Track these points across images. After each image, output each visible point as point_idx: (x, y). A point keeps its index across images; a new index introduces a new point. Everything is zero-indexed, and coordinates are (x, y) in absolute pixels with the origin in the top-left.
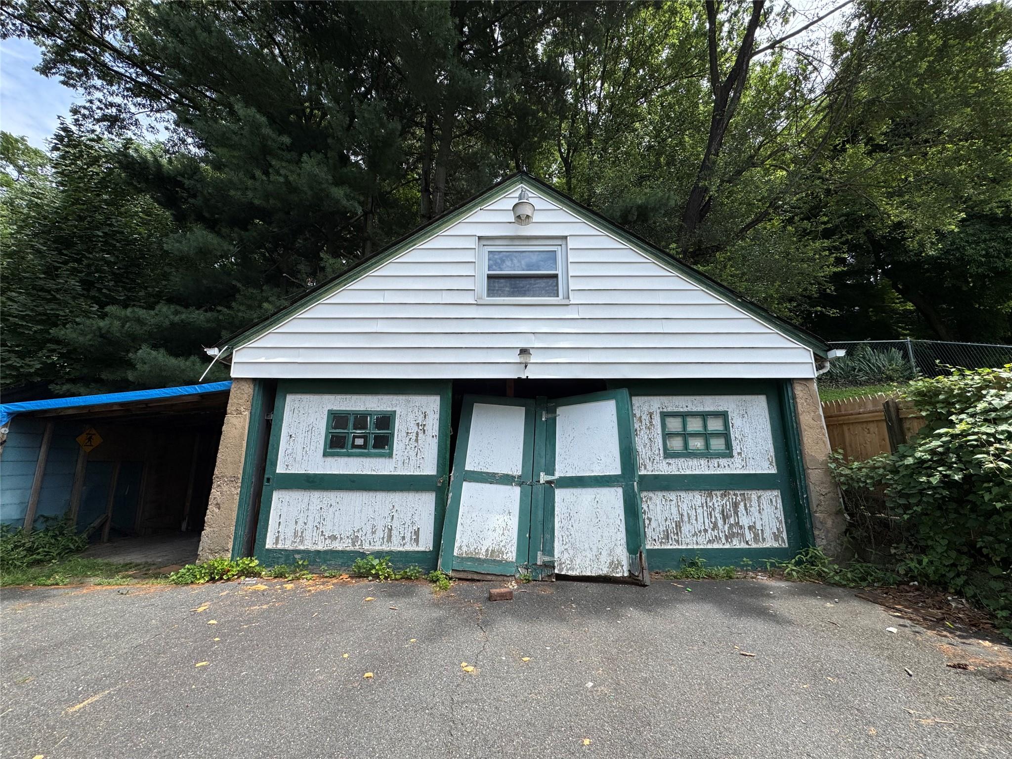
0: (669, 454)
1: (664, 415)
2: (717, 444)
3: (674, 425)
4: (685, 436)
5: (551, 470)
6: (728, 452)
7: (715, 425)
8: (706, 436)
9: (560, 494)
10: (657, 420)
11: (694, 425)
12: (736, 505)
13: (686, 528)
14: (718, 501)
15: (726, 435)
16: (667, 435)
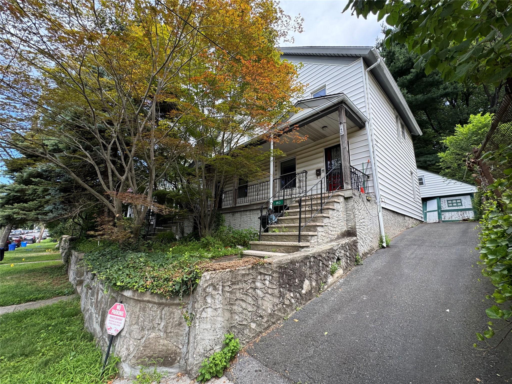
0: (449, 206)
1: (447, 201)
2: (460, 204)
3: (450, 202)
4: (452, 203)
5: (426, 210)
6: (462, 205)
7: (459, 201)
8: (457, 203)
9: (427, 213)
10: (446, 201)
11: (454, 201)
12: (463, 213)
13: (453, 217)
14: (460, 213)
15: (461, 202)
16: (448, 204)
